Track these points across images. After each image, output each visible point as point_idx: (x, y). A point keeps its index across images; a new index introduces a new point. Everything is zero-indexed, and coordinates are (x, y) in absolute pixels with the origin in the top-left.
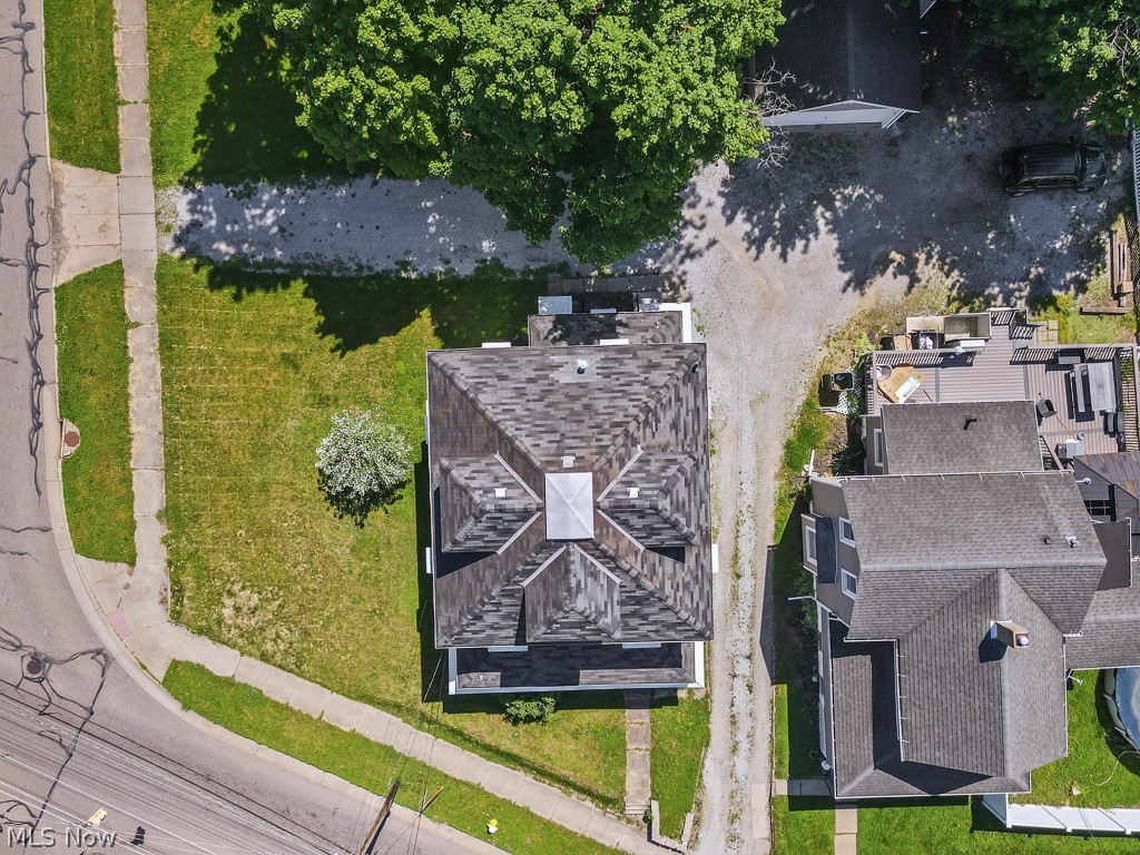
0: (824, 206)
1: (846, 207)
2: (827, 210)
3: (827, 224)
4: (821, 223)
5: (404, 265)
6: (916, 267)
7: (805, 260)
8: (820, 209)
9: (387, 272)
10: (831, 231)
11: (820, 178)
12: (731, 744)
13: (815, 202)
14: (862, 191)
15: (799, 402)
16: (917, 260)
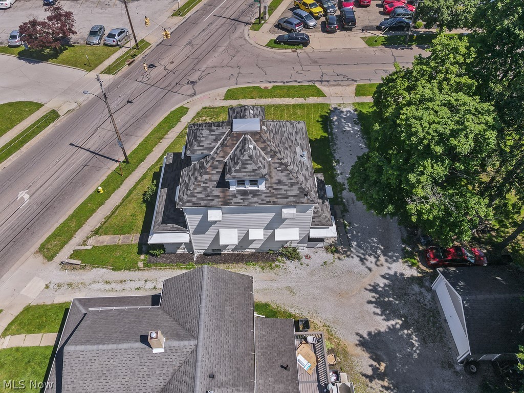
0: (402, 324)
1: (405, 336)
2: (401, 326)
3: (392, 325)
4: (393, 322)
5: (338, 162)
6: (378, 380)
7: (369, 314)
8: (400, 322)
9: (334, 157)
10: (389, 328)
11: (418, 322)
12: (110, 280)
13: (403, 319)
14: (417, 345)
15: (291, 310)
16: (383, 380)
